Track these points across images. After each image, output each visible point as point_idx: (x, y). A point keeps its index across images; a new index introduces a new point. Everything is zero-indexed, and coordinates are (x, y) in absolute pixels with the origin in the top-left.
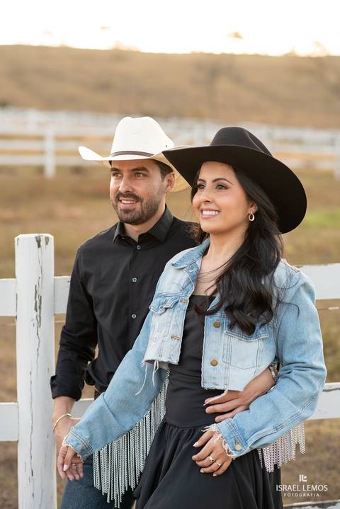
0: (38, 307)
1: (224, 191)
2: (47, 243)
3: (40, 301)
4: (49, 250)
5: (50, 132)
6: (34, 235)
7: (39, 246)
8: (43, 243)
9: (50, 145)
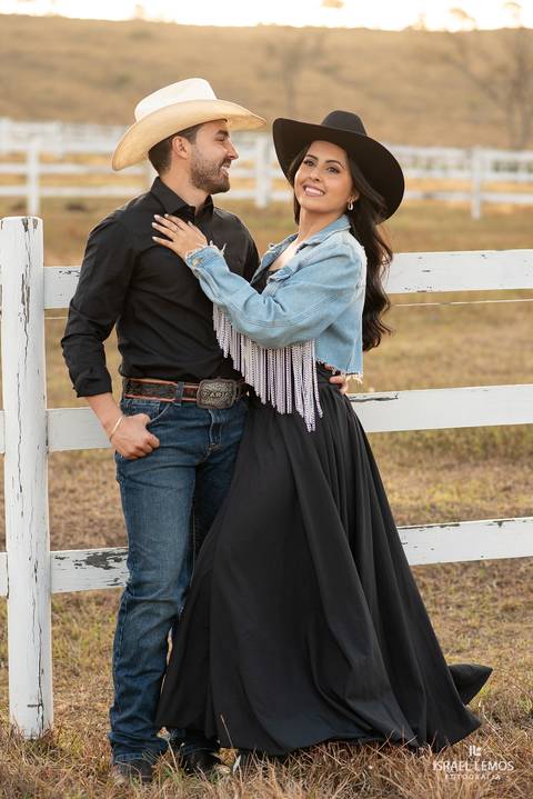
0: (25, 300)
1: (334, 175)
2: (35, 227)
3: (28, 292)
4: (38, 234)
5: (34, 148)
6: (21, 218)
7: (26, 229)
8: (30, 226)
9: (33, 169)
